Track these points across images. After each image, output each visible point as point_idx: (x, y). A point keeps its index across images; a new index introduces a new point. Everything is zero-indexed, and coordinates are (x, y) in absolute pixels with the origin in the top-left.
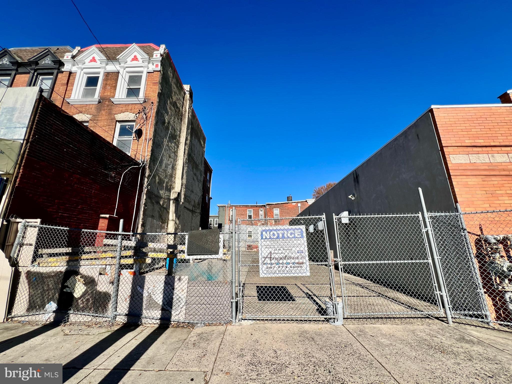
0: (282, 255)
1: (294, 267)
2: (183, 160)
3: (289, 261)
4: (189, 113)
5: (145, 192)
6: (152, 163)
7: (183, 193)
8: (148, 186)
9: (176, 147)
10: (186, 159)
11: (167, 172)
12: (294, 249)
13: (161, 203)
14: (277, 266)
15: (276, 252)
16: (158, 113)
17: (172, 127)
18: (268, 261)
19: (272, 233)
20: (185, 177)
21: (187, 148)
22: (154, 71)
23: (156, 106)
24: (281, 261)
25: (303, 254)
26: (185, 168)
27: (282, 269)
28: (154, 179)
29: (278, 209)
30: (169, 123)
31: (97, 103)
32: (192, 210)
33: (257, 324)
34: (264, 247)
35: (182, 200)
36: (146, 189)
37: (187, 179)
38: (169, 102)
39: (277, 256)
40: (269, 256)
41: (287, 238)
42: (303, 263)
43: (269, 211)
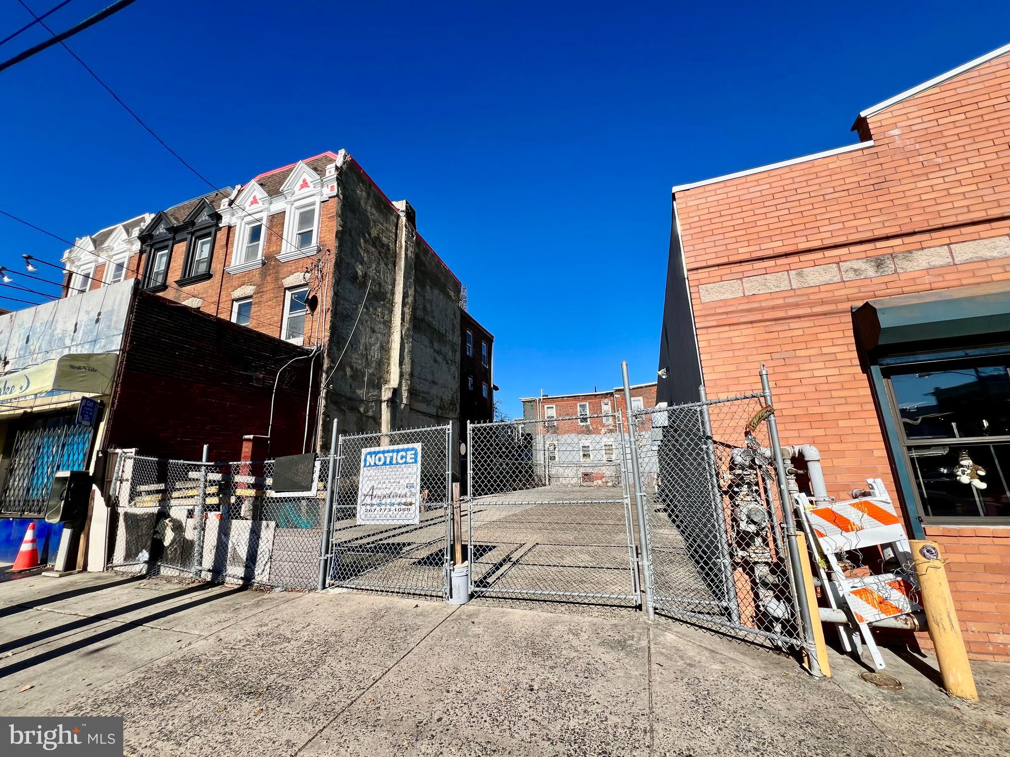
0: (386, 490)
1: (400, 510)
2: (399, 333)
3: (393, 500)
4: (406, 249)
5: (324, 395)
6: (335, 348)
7: (404, 388)
8: (328, 385)
9: (386, 312)
10: (408, 329)
11: (369, 357)
12: (402, 481)
13: (362, 410)
14: (378, 508)
15: (380, 486)
16: (338, 265)
17: (374, 280)
18: (368, 500)
19: (377, 457)
20: (407, 360)
21: (407, 310)
22: (330, 198)
23: (334, 255)
24: (383, 502)
25: (413, 489)
26: (406, 345)
27: (385, 513)
28: (341, 373)
29: (641, 398)
30: (365, 275)
31: (260, 266)
32: (437, 416)
33: (349, 593)
34: (366, 479)
35: (405, 401)
36: (325, 391)
37: (413, 363)
38: (362, 241)
39: (379, 493)
40: (370, 493)
41: (395, 464)
42: (411, 504)
43: (622, 403)
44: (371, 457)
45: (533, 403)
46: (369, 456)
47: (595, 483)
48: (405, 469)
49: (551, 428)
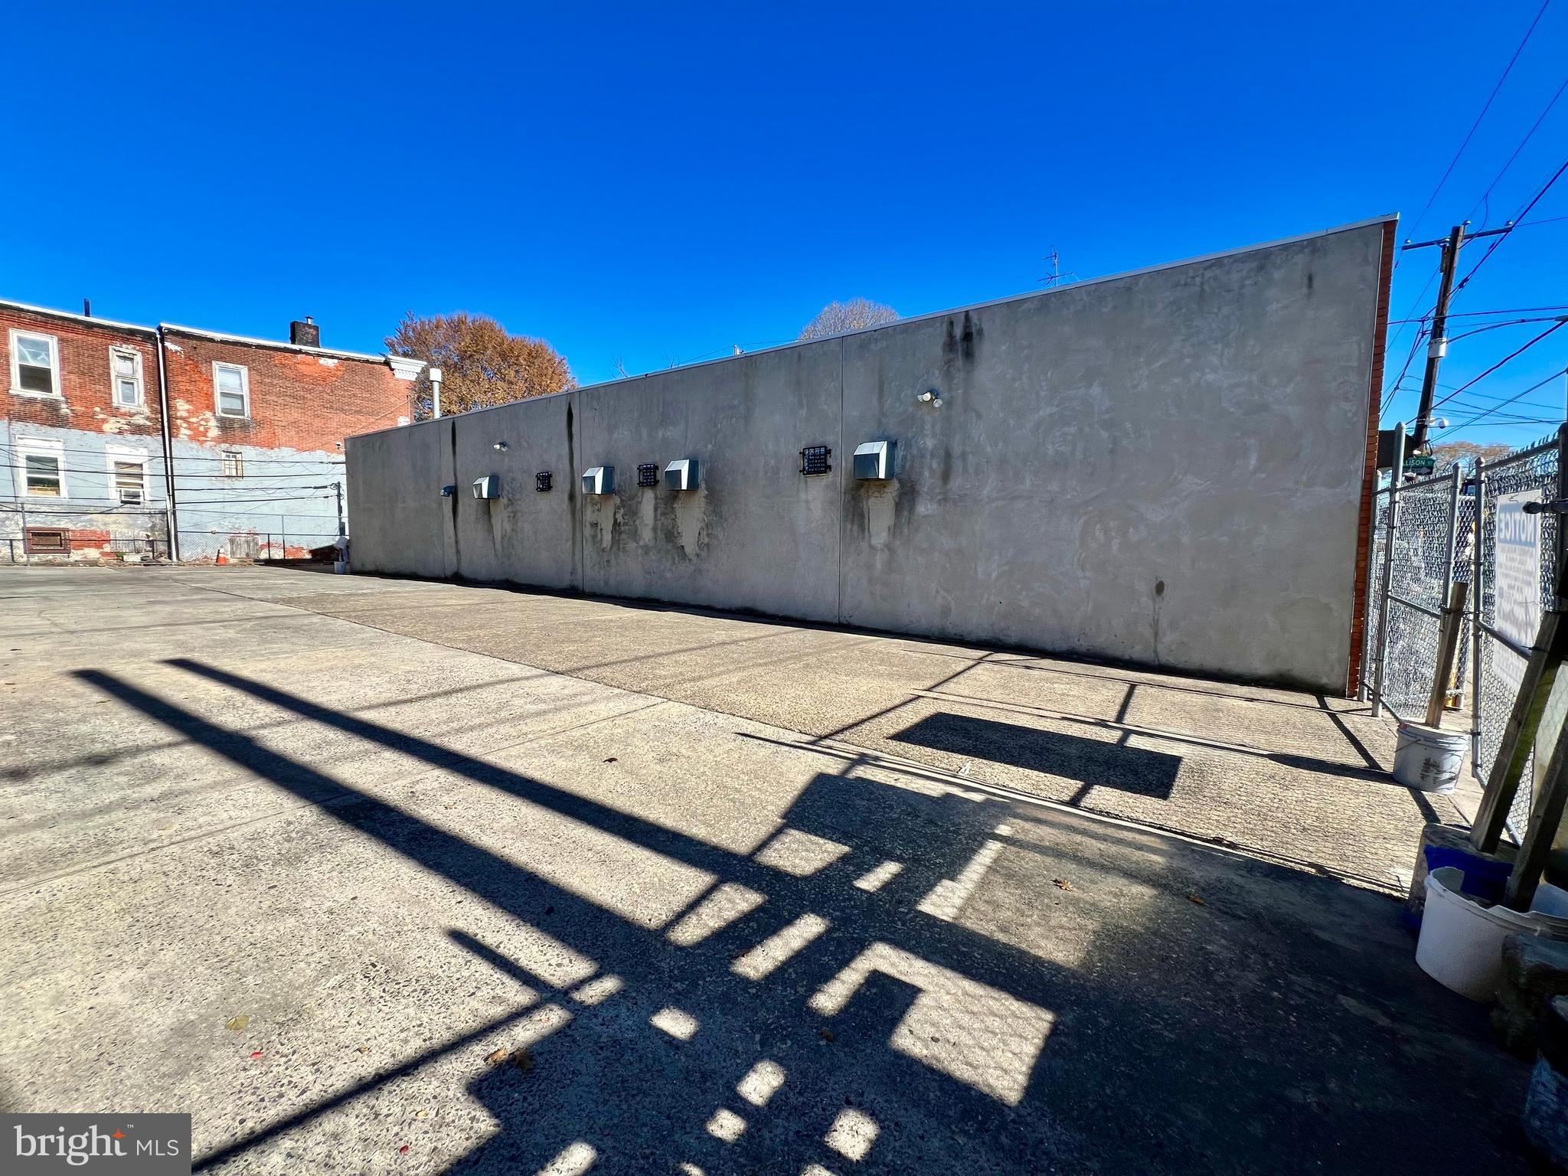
29: (244, 370)
43: (187, 368)
47: (75, 556)
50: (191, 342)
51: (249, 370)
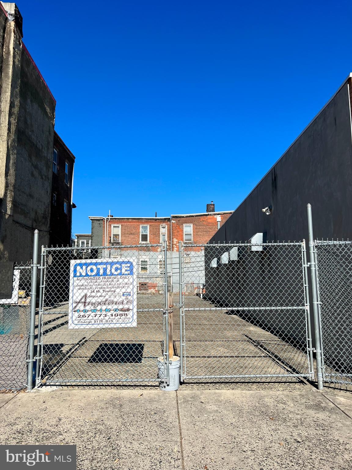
0: (101, 298)
1: (116, 315)
3: (110, 307)
4: (14, 57)
7: (9, 199)
10: (14, 141)
12: (118, 290)
14: (93, 314)
15: (93, 294)
18: (81, 307)
19: (89, 268)
20: (12, 171)
21: (13, 121)
24: (99, 308)
25: (129, 297)
26: (12, 157)
27: (100, 318)
29: (192, 225)
32: (32, 228)
33: (62, 390)
34: (77, 288)
35: (9, 212)
37: (17, 175)
39: (94, 301)
40: (83, 300)
41: (109, 275)
42: (128, 310)
43: (177, 228)
44: (82, 268)
45: (101, 222)
46: (78, 268)
47: (149, 291)
48: (121, 280)
49: (115, 244)
50: (178, 219)
51: (193, 225)
